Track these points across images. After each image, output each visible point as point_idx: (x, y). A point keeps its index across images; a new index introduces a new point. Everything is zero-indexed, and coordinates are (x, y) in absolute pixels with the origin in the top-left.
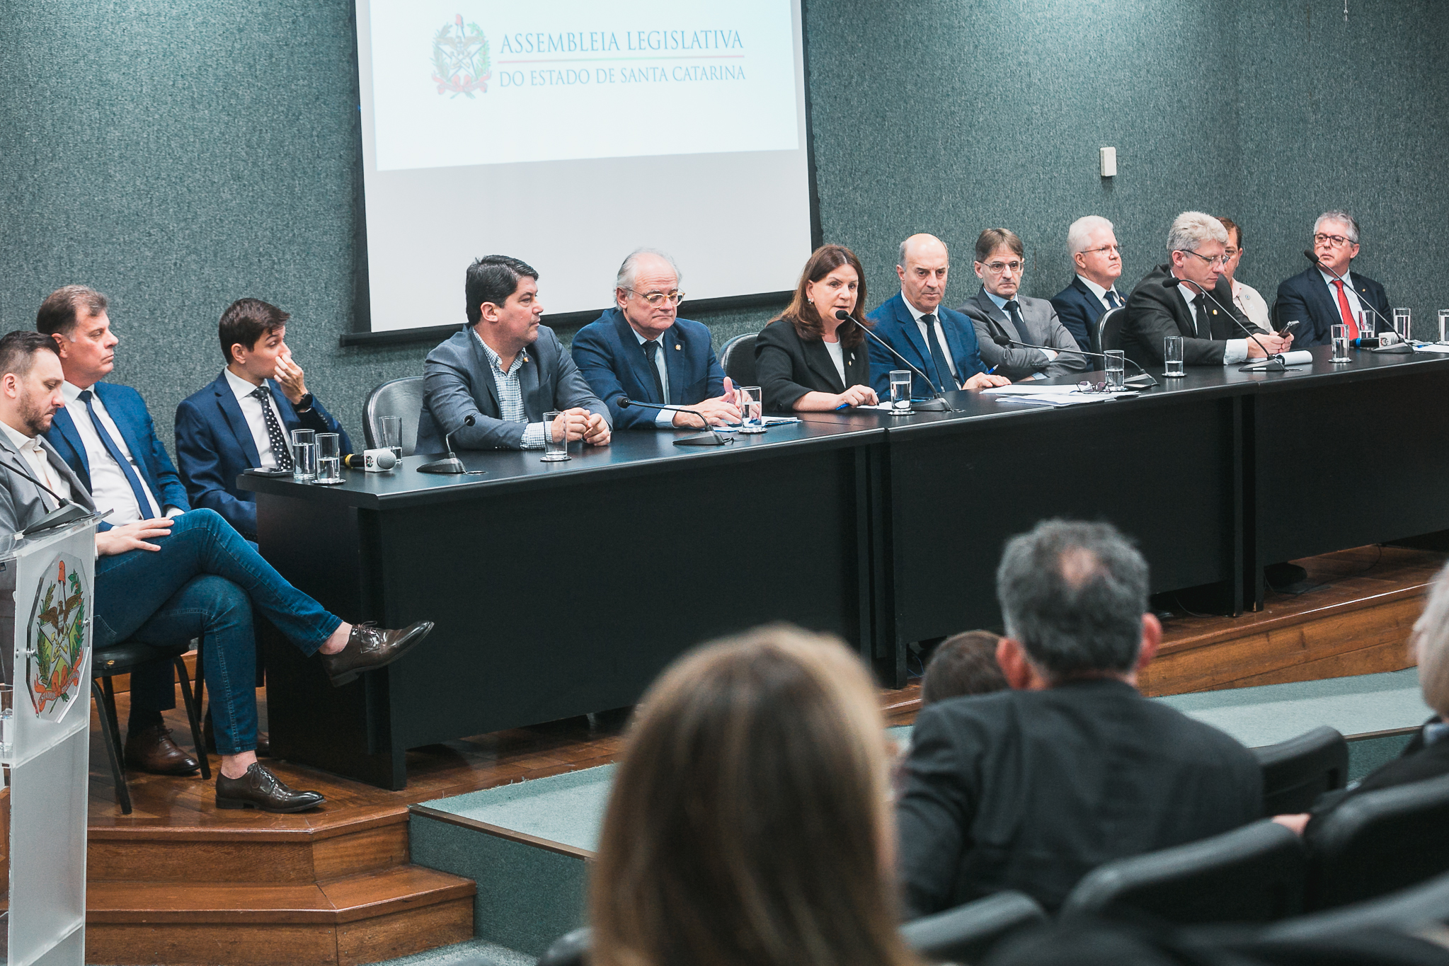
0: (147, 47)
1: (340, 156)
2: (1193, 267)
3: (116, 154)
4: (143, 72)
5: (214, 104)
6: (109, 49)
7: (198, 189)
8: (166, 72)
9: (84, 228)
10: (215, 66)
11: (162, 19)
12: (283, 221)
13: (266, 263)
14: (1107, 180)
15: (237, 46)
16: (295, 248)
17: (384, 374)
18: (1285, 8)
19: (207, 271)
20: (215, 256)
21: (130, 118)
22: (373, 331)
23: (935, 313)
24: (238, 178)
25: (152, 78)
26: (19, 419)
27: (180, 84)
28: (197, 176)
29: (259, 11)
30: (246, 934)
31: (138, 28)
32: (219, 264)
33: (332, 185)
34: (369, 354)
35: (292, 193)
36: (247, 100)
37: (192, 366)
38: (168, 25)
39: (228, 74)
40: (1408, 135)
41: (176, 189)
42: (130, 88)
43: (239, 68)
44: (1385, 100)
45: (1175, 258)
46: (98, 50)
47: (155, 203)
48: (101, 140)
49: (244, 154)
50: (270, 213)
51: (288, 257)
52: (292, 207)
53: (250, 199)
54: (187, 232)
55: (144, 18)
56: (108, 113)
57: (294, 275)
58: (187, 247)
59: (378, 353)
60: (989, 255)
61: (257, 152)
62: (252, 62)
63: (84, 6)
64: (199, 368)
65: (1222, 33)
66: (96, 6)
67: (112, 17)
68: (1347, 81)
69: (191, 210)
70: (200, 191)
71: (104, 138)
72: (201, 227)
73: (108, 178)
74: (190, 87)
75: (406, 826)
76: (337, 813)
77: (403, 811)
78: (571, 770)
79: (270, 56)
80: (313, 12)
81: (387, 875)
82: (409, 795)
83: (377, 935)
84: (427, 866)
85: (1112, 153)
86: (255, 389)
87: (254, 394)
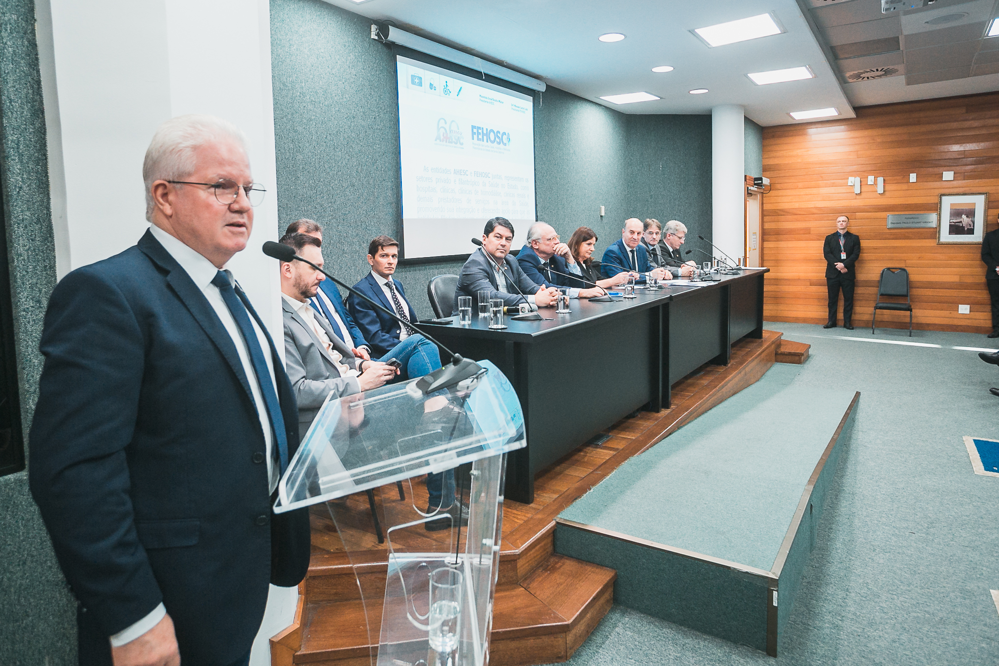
0: (315, 117)
1: (392, 181)
2: (674, 240)
3: (301, 167)
4: (313, 129)
5: (343, 150)
6: (298, 115)
7: (336, 189)
8: (323, 131)
9: (286, 202)
10: (343, 132)
11: (321, 105)
12: (370, 207)
13: (364, 225)
14: (601, 216)
15: (353, 124)
16: (375, 220)
17: (407, 277)
18: (643, 165)
19: (340, 227)
20: (344, 220)
21: (307, 151)
22: (405, 258)
23: (635, 249)
24: (353, 185)
25: (317, 133)
26: (296, 291)
27: (329, 137)
28: (336, 182)
29: (361, 110)
31: (310, 107)
32: (345, 224)
33: (389, 193)
34: (402, 268)
35: (374, 195)
36: (357, 150)
37: (334, 272)
38: (324, 109)
39: (348, 137)
40: (679, 206)
41: (327, 187)
42: (307, 135)
43: (353, 135)
44: (672, 194)
45: (668, 236)
46: (292, 114)
47: (318, 193)
48: (294, 159)
49: (355, 175)
50: (366, 203)
51: (372, 224)
52: (374, 201)
53: (357, 196)
54: (332, 208)
55: (313, 103)
56: (297, 146)
57: (375, 232)
58: (332, 215)
59: (406, 268)
60: (648, 229)
61: (360, 175)
62: (358, 133)
63: (286, 91)
64: (336, 273)
65: (625, 172)
66: (291, 92)
67: (299, 99)
68: (661, 189)
69: (334, 198)
70: (337, 190)
71: (295, 159)
72: (338, 206)
73: (297, 178)
74: (333, 140)
75: (553, 532)
76: (517, 530)
77: (553, 523)
78: (603, 476)
79: (366, 132)
80: (382, 115)
81: (553, 569)
82: (541, 508)
83: (581, 628)
84: (571, 557)
85: (603, 208)
86: (386, 281)
87: (386, 284)
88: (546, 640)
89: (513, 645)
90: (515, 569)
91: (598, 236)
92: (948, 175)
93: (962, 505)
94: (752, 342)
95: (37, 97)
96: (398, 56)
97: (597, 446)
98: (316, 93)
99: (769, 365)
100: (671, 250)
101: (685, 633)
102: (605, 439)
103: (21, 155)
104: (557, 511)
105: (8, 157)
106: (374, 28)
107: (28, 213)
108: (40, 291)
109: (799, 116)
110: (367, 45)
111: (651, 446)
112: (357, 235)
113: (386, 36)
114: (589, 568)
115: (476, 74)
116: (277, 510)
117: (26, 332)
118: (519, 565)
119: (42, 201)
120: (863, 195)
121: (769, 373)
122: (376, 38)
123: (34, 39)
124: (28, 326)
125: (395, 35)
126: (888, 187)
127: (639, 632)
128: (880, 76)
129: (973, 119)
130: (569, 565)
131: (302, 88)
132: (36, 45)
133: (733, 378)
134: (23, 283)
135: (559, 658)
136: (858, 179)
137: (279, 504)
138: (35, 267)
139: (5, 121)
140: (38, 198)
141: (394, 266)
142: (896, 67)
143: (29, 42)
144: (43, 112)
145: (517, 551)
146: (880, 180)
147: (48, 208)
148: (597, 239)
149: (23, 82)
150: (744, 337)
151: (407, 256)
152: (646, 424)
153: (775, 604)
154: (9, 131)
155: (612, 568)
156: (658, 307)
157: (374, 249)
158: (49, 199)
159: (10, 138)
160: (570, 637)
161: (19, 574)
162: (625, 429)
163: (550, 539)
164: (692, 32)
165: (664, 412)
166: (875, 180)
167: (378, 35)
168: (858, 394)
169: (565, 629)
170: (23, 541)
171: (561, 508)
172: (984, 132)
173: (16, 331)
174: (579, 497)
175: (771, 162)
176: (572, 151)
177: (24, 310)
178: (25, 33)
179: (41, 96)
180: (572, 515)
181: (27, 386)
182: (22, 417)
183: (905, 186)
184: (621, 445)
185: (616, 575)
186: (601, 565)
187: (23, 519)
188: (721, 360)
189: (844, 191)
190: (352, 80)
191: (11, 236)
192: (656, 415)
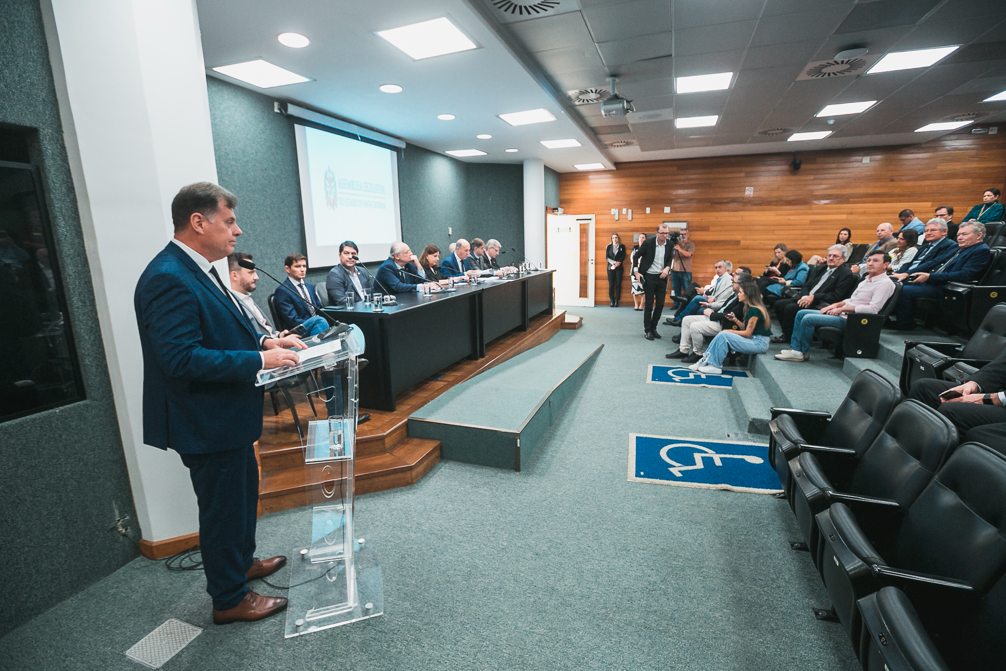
2: (492, 252)
5: (259, 193)
10: (259, 180)
11: (241, 161)
12: (282, 233)
13: (278, 246)
14: (449, 235)
15: (265, 175)
16: (286, 242)
18: (478, 199)
24: (269, 218)
26: (241, 288)
27: (248, 184)
29: (271, 165)
30: (376, 480)
31: (233, 163)
33: (295, 223)
35: (284, 224)
36: (269, 193)
38: (243, 164)
39: (263, 184)
43: (266, 182)
44: (499, 219)
45: (489, 249)
49: (270, 210)
50: (278, 230)
52: (285, 229)
53: (272, 225)
61: (273, 210)
62: (270, 181)
68: (491, 215)
75: (407, 425)
76: (385, 425)
77: (406, 420)
78: (438, 395)
79: (275, 180)
80: (286, 168)
81: (407, 443)
82: (400, 413)
83: (421, 468)
84: (417, 437)
85: (450, 229)
86: (299, 283)
87: (299, 285)
88: (401, 475)
89: (382, 479)
90: (384, 444)
91: (440, 250)
92: (667, 210)
93: (633, 398)
94: (545, 317)
95: (69, 180)
96: (296, 125)
97: (437, 380)
98: (237, 152)
99: (556, 331)
100: (490, 258)
101: (476, 467)
102: (442, 376)
103: (64, 216)
104: (409, 414)
105: (56, 217)
106: (276, 104)
107: (72, 251)
108: (84, 296)
109: (580, 167)
110: (272, 117)
111: (470, 378)
112: (274, 252)
113: (286, 110)
114: (426, 441)
115: (354, 137)
116: (257, 385)
117: (79, 320)
118: (386, 442)
119: (79, 243)
120: (620, 221)
121: (555, 336)
122: (278, 111)
123: (64, 144)
124: (80, 317)
125: (292, 110)
126: (635, 216)
127: (453, 470)
128: (624, 145)
129: (682, 175)
130: (416, 441)
131: (226, 149)
132: (65, 148)
133: (529, 338)
134: (74, 292)
135: (409, 484)
136: (617, 210)
137: (258, 382)
138: (80, 283)
139: (52, 196)
140: (76, 241)
141: (305, 273)
142: (632, 141)
143: (61, 145)
144: (74, 189)
145: (385, 434)
146: (630, 211)
147: (84, 247)
148: (440, 252)
149: (60, 171)
150: (540, 313)
151: (310, 267)
152: (468, 367)
153: (519, 446)
154: (55, 201)
155: (439, 440)
156: (475, 295)
157: (289, 262)
158: (83, 241)
159: (56, 206)
160: (414, 473)
161: (92, 456)
162: (455, 371)
163: (405, 429)
164: (498, 116)
165: (481, 360)
166: (627, 211)
167: (279, 109)
168: (603, 346)
169: (411, 468)
170: (92, 438)
171: (412, 412)
172: (687, 183)
173: (72, 320)
174: (423, 406)
175: (566, 197)
176: (426, 190)
177: (76, 308)
178: (58, 140)
179: (72, 179)
180: (417, 415)
181: (83, 351)
182: (81, 369)
183: (643, 216)
184: (450, 379)
185: (441, 443)
186: (433, 439)
187: (90, 426)
188: (521, 329)
189: (609, 218)
190: (262, 143)
191: (63, 264)
192: (476, 362)
